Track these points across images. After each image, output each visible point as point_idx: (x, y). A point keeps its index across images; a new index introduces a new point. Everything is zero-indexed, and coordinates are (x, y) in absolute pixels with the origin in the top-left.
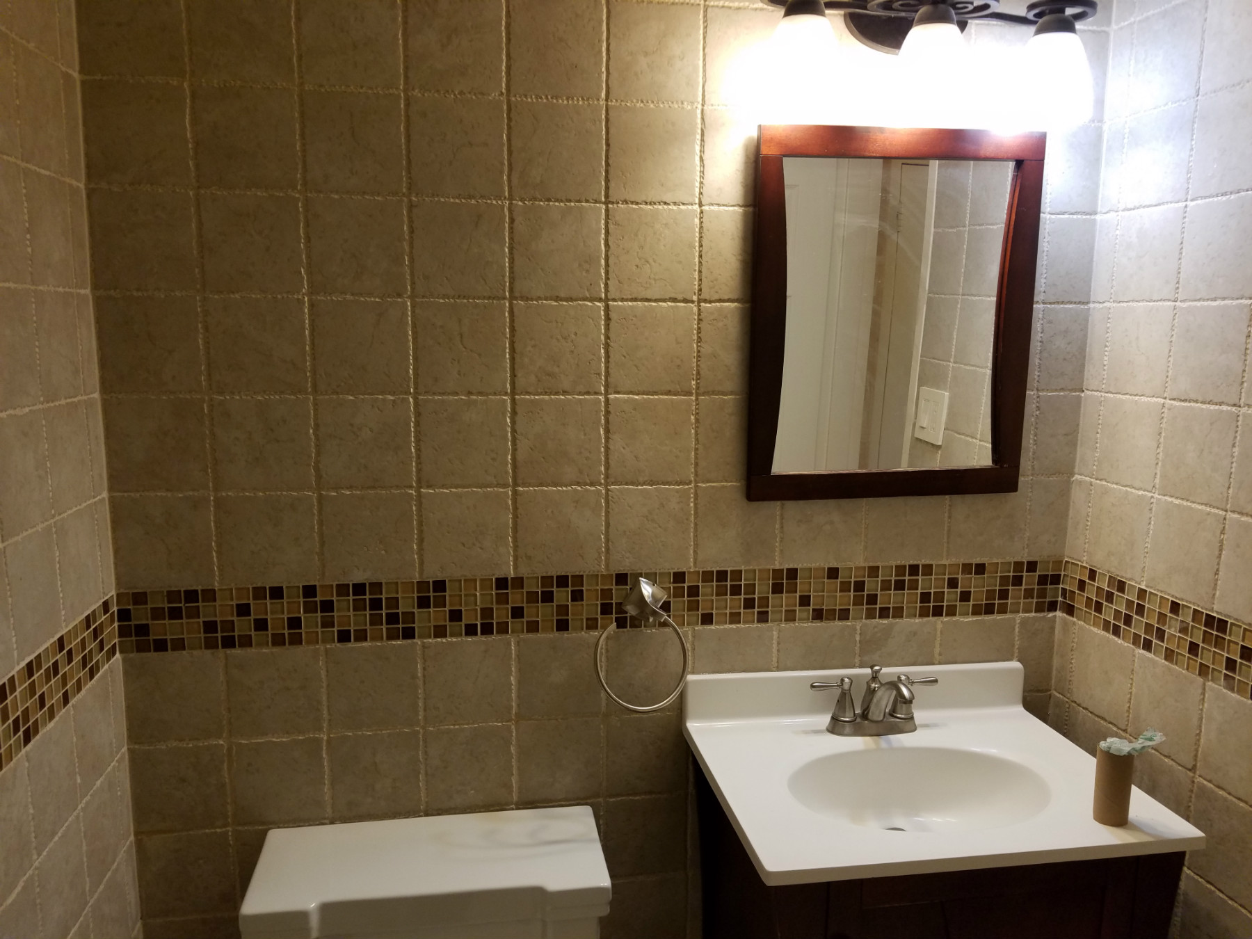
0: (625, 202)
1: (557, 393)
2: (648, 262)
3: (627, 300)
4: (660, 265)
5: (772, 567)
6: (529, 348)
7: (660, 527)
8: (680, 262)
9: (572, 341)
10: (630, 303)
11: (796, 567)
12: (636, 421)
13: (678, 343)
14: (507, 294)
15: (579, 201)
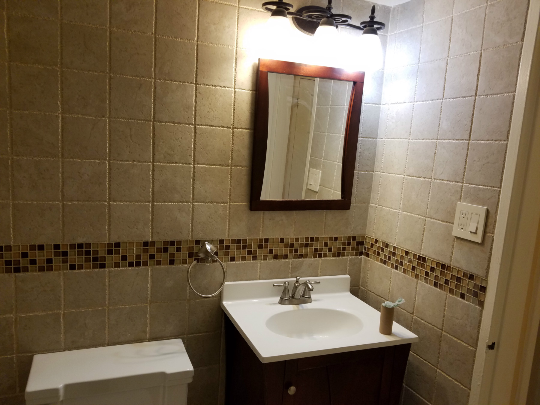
0: (204, 84)
1: (173, 163)
2: (213, 110)
3: (203, 125)
4: (218, 112)
5: (259, 238)
6: (161, 143)
7: (214, 221)
8: (226, 111)
9: (180, 141)
10: (205, 127)
11: (268, 238)
12: (206, 176)
13: (224, 145)
14: (152, 119)
15: (184, 82)
